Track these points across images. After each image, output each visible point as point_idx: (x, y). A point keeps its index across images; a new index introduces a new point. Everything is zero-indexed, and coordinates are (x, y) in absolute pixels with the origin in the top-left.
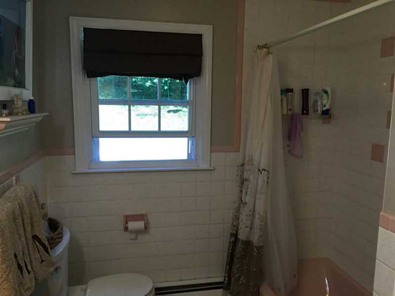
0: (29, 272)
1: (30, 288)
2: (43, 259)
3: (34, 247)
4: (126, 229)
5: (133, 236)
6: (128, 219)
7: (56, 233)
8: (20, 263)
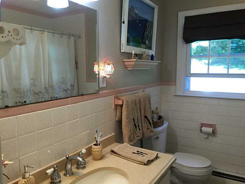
0: (140, 130)
1: (138, 136)
2: (149, 128)
3: (144, 121)
4: (201, 130)
5: (206, 136)
6: (203, 125)
7: (159, 120)
8: (136, 123)
